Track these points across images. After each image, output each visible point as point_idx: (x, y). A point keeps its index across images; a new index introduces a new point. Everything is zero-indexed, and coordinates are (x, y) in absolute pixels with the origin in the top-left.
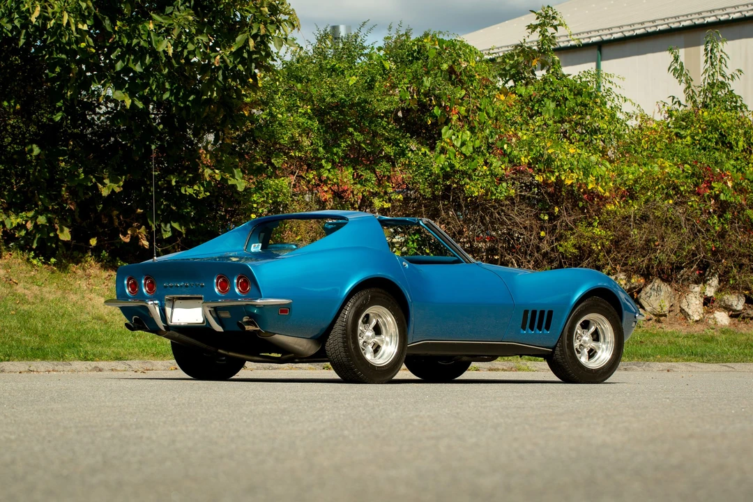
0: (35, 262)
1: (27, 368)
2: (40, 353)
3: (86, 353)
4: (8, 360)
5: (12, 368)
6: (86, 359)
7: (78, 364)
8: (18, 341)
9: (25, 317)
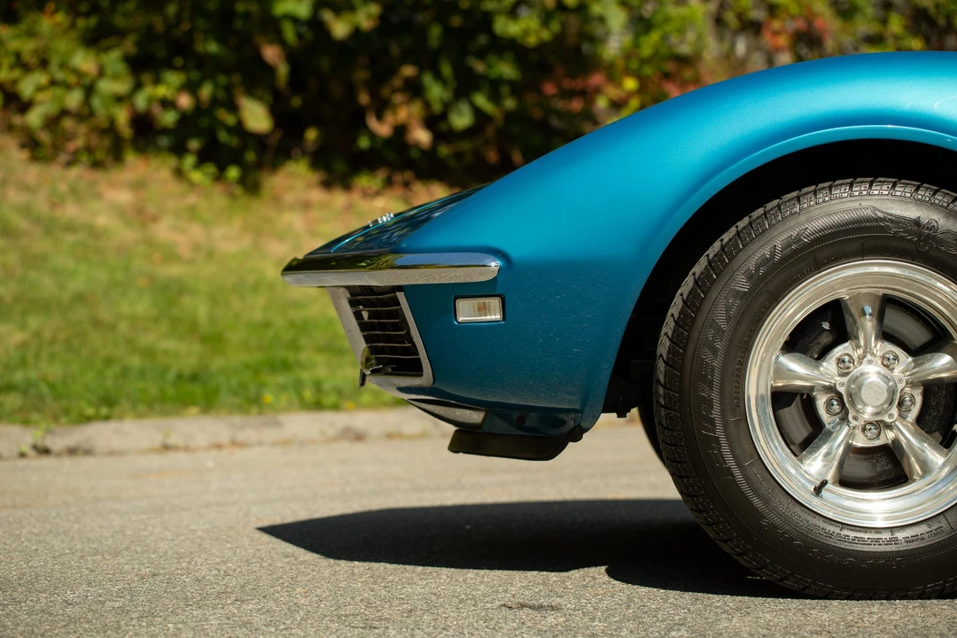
0: (197, 176)
1: (158, 440)
2: (197, 389)
3: (318, 386)
4: (107, 418)
5: (117, 443)
6: (318, 406)
7: (301, 424)
8: (149, 353)
9: (170, 293)
